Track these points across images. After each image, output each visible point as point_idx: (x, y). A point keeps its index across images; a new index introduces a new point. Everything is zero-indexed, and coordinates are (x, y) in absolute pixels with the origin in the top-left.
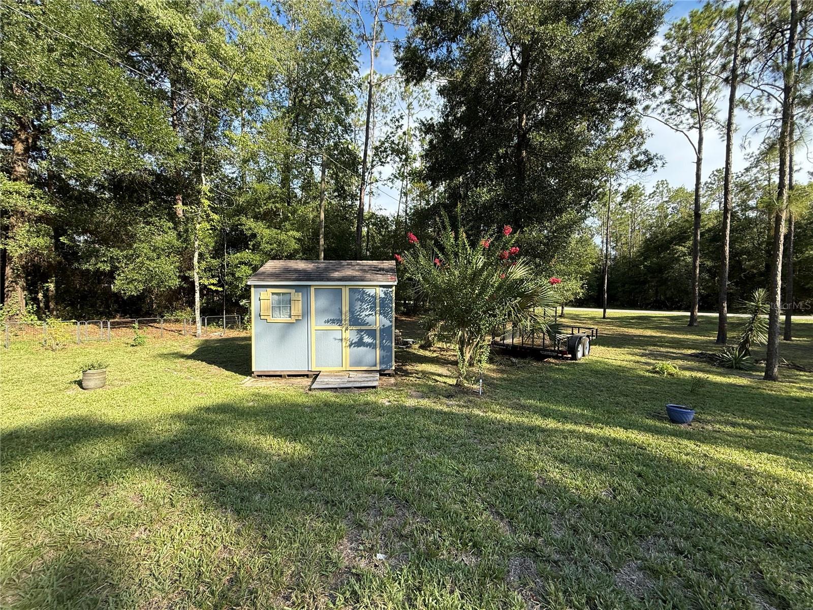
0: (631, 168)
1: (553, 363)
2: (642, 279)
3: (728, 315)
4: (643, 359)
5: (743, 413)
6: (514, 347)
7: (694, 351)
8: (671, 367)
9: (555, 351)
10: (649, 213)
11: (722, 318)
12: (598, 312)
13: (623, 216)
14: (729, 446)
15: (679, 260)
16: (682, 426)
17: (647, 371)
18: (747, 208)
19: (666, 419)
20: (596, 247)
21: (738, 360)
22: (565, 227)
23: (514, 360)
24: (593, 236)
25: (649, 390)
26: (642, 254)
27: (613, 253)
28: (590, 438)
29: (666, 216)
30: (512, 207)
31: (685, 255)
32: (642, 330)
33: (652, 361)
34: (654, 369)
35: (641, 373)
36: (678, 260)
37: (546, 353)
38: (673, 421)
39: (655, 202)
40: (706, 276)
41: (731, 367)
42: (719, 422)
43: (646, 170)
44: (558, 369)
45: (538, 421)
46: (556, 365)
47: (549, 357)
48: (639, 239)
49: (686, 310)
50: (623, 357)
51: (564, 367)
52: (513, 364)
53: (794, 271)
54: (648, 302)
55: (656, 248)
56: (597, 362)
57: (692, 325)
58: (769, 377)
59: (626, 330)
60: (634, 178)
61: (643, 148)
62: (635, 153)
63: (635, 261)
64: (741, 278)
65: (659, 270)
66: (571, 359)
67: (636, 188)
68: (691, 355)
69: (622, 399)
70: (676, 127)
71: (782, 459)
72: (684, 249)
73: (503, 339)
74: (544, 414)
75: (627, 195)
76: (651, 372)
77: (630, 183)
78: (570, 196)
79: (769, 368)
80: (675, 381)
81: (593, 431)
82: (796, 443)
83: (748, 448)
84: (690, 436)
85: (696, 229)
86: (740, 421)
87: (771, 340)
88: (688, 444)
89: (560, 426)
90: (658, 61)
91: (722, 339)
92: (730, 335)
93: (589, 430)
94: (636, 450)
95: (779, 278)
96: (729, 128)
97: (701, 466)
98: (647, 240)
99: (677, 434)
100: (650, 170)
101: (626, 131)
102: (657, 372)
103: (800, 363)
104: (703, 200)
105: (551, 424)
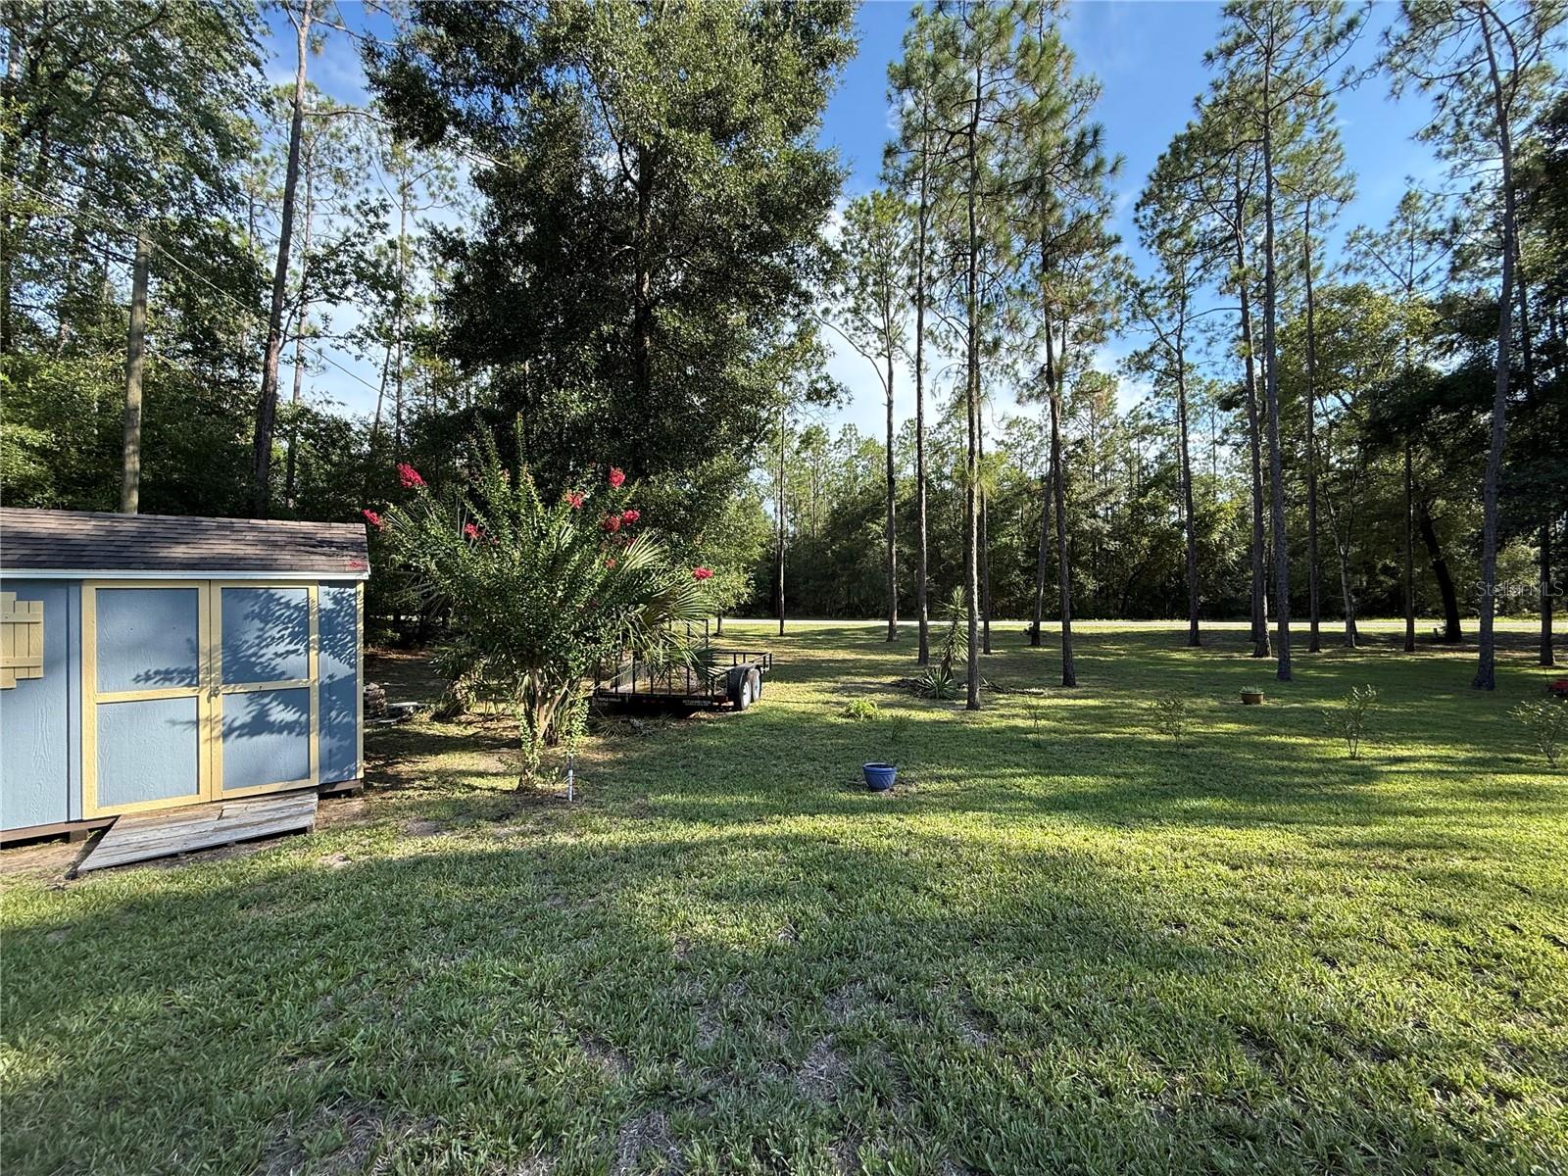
0: (809, 398)
1: (704, 720)
2: (830, 571)
3: (930, 623)
4: (834, 698)
5: (948, 760)
6: (635, 697)
7: (894, 678)
8: (867, 704)
9: (707, 698)
10: (835, 470)
11: (923, 627)
12: (771, 626)
13: (802, 472)
14: (935, 812)
15: (874, 544)
16: (883, 794)
17: (841, 715)
18: (941, 477)
19: (863, 786)
21: (941, 685)
22: (718, 480)
23: (636, 722)
24: (761, 499)
25: (843, 745)
26: (829, 533)
27: (791, 529)
28: (760, 843)
29: (856, 478)
30: (629, 435)
31: (879, 537)
32: (832, 652)
33: (846, 700)
34: (847, 711)
35: (832, 719)
36: (871, 543)
37: (692, 703)
38: (873, 788)
39: (838, 456)
40: (904, 568)
41: (934, 697)
42: (924, 779)
43: (828, 405)
44: (712, 729)
45: (680, 832)
46: (710, 722)
47: (698, 709)
48: (824, 510)
49: (884, 618)
50: (808, 697)
51: (722, 725)
52: (636, 730)
55: (846, 524)
56: (772, 709)
57: (891, 640)
58: (973, 706)
59: (811, 652)
60: (815, 414)
61: (824, 370)
62: (814, 377)
63: (820, 543)
64: (939, 571)
65: (850, 557)
66: (734, 709)
67: (818, 431)
68: (890, 685)
69: (808, 766)
70: (862, 350)
71: (986, 815)
72: (879, 529)
73: (616, 684)
74: (689, 816)
75: (807, 440)
76: (844, 717)
77: (809, 421)
78: (724, 429)
79: (971, 693)
80: (872, 726)
81: (766, 830)
82: (998, 791)
83: (954, 809)
84: (890, 807)
85: (890, 500)
86: (945, 772)
87: (971, 655)
88: (890, 820)
89: (715, 833)
90: (838, 247)
91: (924, 658)
92: (932, 651)
93: (759, 830)
94: (825, 847)
95: (975, 573)
96: (919, 366)
97: (904, 850)
98: (834, 512)
99: (877, 808)
100: (834, 405)
101: (801, 340)
102: (851, 716)
103: (1000, 681)
104: (896, 460)
105: (701, 832)
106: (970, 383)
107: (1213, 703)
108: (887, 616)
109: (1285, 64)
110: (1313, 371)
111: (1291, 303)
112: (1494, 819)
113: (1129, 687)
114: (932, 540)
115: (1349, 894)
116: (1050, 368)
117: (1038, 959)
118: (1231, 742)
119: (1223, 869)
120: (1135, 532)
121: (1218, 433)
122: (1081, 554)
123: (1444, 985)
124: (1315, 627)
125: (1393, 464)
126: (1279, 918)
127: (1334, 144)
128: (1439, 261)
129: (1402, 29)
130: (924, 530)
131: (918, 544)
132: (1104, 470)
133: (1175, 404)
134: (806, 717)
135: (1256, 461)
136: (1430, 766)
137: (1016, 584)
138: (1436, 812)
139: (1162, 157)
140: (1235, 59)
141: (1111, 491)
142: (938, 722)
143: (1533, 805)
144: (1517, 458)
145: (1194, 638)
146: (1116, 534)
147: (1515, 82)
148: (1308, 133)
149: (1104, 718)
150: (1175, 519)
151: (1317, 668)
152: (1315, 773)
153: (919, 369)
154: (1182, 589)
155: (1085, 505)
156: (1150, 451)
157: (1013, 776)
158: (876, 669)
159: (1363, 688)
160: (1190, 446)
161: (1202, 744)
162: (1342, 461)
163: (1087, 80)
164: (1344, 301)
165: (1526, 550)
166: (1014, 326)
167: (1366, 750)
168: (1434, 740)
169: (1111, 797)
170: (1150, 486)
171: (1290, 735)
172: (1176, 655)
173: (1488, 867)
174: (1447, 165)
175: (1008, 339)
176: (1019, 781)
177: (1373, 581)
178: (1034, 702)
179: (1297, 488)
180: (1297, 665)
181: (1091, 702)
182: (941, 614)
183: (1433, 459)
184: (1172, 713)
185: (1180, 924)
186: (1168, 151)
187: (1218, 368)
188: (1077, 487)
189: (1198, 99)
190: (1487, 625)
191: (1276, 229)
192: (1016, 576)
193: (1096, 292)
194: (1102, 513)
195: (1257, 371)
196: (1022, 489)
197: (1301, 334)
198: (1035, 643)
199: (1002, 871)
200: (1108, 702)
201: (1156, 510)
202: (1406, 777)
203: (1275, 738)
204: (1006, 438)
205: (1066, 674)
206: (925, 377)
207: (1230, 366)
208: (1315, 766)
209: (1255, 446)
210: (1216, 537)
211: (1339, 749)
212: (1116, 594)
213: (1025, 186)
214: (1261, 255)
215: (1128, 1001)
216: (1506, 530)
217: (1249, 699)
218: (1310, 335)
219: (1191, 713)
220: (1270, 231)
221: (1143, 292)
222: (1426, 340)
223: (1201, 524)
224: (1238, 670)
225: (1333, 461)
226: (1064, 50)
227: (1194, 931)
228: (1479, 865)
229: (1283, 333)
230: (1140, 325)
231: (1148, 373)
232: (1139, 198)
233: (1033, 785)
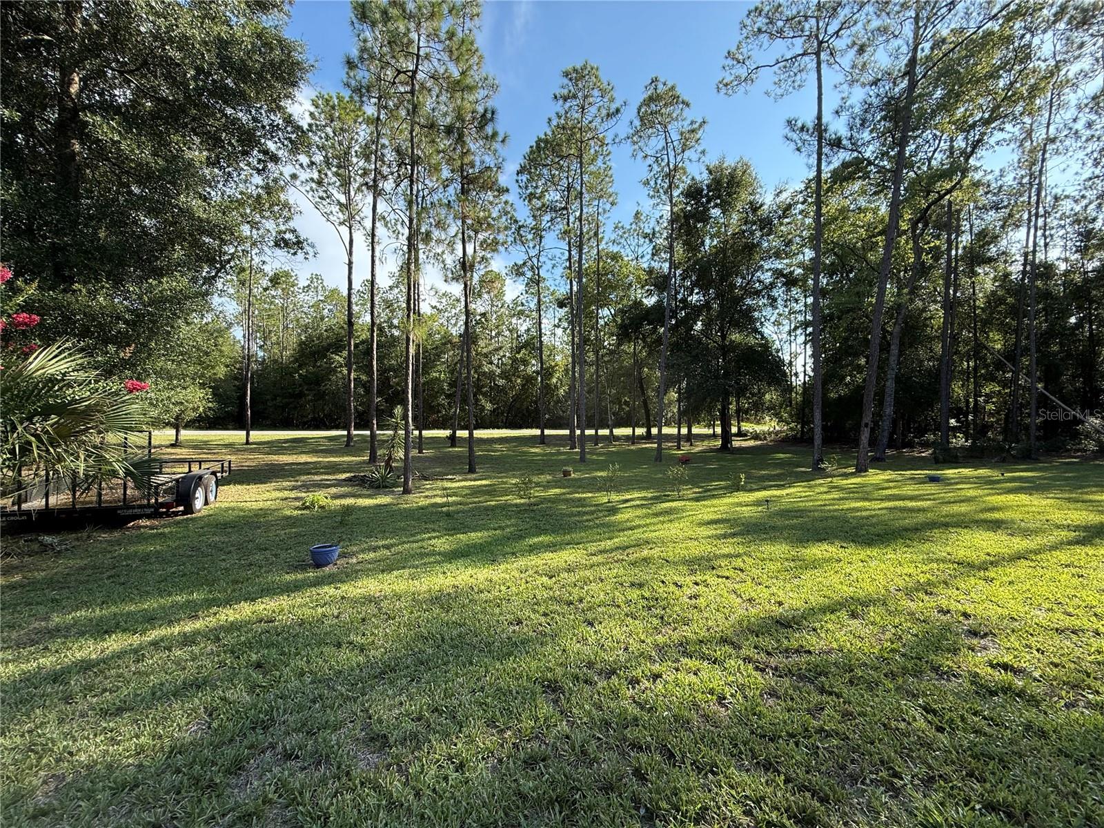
0: (277, 245)
1: (146, 527)
2: (297, 391)
3: (378, 432)
4: (293, 494)
5: (383, 534)
6: (46, 513)
7: (348, 475)
8: (321, 497)
9: (149, 506)
10: (305, 310)
11: (373, 436)
12: (238, 436)
13: (273, 307)
14: (368, 576)
15: (336, 371)
16: (327, 569)
17: (297, 508)
18: (391, 326)
19: (309, 566)
20: (236, 342)
21: (384, 478)
22: (170, 300)
23: (48, 539)
24: (230, 325)
25: (295, 533)
26: (296, 360)
27: (261, 354)
29: (322, 318)
31: (341, 366)
32: (295, 456)
33: (304, 495)
34: (303, 504)
35: (288, 513)
36: (334, 371)
37: (130, 512)
38: (318, 565)
39: (308, 299)
40: (362, 391)
41: (378, 487)
42: (363, 551)
43: (295, 254)
44: (154, 536)
45: (88, 650)
46: (152, 528)
47: (140, 517)
48: (292, 340)
49: (344, 428)
50: (267, 495)
51: (166, 530)
52: (45, 548)
53: (424, 391)
54: (305, 420)
55: (313, 354)
56: (228, 509)
57: (349, 445)
58: (407, 491)
59: (275, 457)
60: (283, 260)
61: (292, 224)
62: (283, 228)
63: (288, 367)
64: (389, 394)
65: (315, 381)
66: (184, 513)
67: (287, 274)
68: (344, 480)
69: (258, 557)
70: (327, 216)
71: (407, 572)
72: (341, 360)
73: (19, 502)
74: (101, 630)
75: (275, 280)
76: (301, 509)
77: (277, 265)
78: (178, 253)
79: (406, 482)
80: (325, 514)
81: (198, 625)
82: (419, 551)
83: (383, 571)
84: (332, 580)
85: (350, 338)
86: (380, 543)
87: (406, 455)
88: (329, 591)
89: (135, 640)
90: (306, 127)
91: (373, 458)
92: (379, 452)
93: (189, 627)
94: (259, 628)
95: (410, 396)
96: (373, 239)
97: (336, 614)
98: (301, 343)
99: (318, 583)
100: (300, 255)
101: (268, 194)
102: (307, 508)
103: (427, 473)
104: (355, 308)
105: (114, 643)
106: (409, 259)
107: (549, 477)
108: (348, 428)
109: (590, 119)
110: (598, 293)
111: (590, 252)
112: (660, 526)
113: (506, 471)
114: (382, 371)
115: (602, 581)
116: (464, 261)
117: (427, 676)
118: (555, 500)
119: (545, 579)
120: (514, 375)
121: (557, 321)
122: (483, 386)
123: (637, 622)
124: (596, 432)
125: (629, 348)
126: (570, 603)
127: (610, 173)
128: (647, 249)
129: (637, 123)
130: (375, 363)
131: (370, 373)
132: (498, 334)
133: (536, 300)
134: (264, 513)
135: (573, 339)
136: (638, 502)
137: (443, 405)
138: (639, 526)
139: (531, 147)
140: (568, 105)
141: (501, 348)
142: (380, 505)
143: (672, 517)
144: (672, 351)
145: (542, 440)
146: (504, 375)
147: (675, 170)
148: (599, 162)
149: (490, 491)
150: (534, 368)
151: (597, 454)
152: (592, 513)
153: (373, 242)
154: (537, 410)
155: (486, 355)
156: (523, 326)
157: (430, 539)
158: (334, 468)
159: (614, 465)
160: (543, 326)
161: (542, 503)
162: (610, 344)
163: (490, 78)
164: (612, 259)
165: (674, 395)
166: (440, 225)
167: (615, 497)
168: (641, 489)
169: (490, 543)
170: (522, 347)
171: (583, 493)
172: (533, 450)
173: (656, 552)
174: (652, 202)
175: (436, 234)
176: (433, 542)
177: (621, 409)
178: (449, 485)
179: (591, 356)
180: (589, 453)
181: (484, 482)
182: (384, 425)
183: (643, 347)
184: (527, 485)
185: (519, 622)
186: (534, 144)
187: (557, 282)
188: (481, 343)
189: (550, 120)
190: (660, 431)
191: (585, 210)
192: (442, 400)
193: (494, 219)
194: (496, 362)
195: (575, 288)
196: (447, 341)
197: (594, 272)
198: (453, 445)
199: (412, 612)
200: (494, 481)
201: (525, 362)
202: (629, 510)
203: (577, 495)
204: (438, 305)
205: (470, 465)
206: (378, 249)
207: (563, 282)
208: (593, 508)
209: (573, 330)
210: (554, 380)
211: (602, 498)
212: (503, 413)
213: (449, 130)
214: (578, 223)
215: (482, 689)
216: (668, 384)
217: (566, 473)
218: (597, 273)
219: (538, 484)
220: (582, 210)
221: (520, 227)
222: (643, 287)
223: (547, 372)
224: (563, 457)
225: (606, 343)
226: (477, 50)
227: (527, 625)
228: (653, 552)
229: (586, 270)
230: (518, 247)
231: (522, 278)
232: (518, 168)
233: (442, 543)
